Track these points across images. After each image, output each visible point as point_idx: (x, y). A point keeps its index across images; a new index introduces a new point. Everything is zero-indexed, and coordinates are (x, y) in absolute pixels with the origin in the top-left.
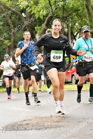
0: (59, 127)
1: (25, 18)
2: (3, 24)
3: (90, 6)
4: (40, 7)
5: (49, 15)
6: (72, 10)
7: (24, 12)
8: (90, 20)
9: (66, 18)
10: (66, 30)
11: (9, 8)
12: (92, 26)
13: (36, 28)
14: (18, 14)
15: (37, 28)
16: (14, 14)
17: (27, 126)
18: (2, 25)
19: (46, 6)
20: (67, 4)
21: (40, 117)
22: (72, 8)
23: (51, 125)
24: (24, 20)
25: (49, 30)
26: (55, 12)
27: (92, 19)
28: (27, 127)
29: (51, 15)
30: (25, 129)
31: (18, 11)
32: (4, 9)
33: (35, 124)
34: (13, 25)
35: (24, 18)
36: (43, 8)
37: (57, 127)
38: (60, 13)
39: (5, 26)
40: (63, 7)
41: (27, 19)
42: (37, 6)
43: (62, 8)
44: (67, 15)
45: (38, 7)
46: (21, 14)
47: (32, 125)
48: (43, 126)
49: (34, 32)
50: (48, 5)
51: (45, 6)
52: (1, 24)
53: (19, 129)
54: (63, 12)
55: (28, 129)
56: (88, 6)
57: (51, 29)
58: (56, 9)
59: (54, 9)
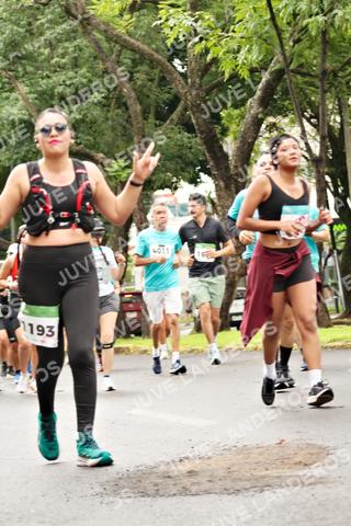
0: (309, 485)
1: (184, 75)
2: (104, 101)
4: (238, 35)
5: (272, 65)
7: (181, 55)
9: (335, 75)
10: (335, 121)
11: (125, 41)
13: (223, 114)
14: (159, 62)
15: (229, 115)
16: (141, 64)
17: (192, 480)
18: (99, 102)
19: (259, 30)
20: (337, 23)
21: (239, 445)
23: (278, 477)
24: (180, 86)
25: (271, 119)
26: (292, 55)
28: (193, 484)
29: (278, 66)
30: (185, 491)
31: (157, 51)
32: (105, 45)
33: (221, 473)
34: (140, 104)
35: (181, 78)
36: (249, 39)
38: (312, 56)
39: (109, 106)
40: (324, 33)
41: (189, 80)
42: (227, 32)
43: (319, 39)
44: (340, 65)
45: (230, 34)
46: (170, 60)
47: (211, 476)
48: (248, 480)
49: (218, 129)
50: (267, 28)
51: (256, 33)
52: (96, 100)
53: (161, 492)
54: (325, 53)
55: (194, 489)
57: (280, 117)
58: (297, 41)
59: (291, 44)
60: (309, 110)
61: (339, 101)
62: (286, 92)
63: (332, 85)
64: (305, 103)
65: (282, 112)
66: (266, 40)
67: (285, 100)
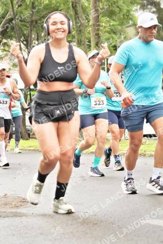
0: (19, 216)
3: (79, 6)
5: (7, 16)
6: (47, 9)
8: (79, 29)
9: (36, 22)
12: (81, 41)
22: (47, 5)
25: (4, 41)
26: (17, 12)
27: (81, 28)
29: (10, 17)
37: (16, 215)
40: (33, 3)
43: (30, 6)
44: (39, 18)
56: (76, 6)
57: (9, 40)
58: (20, 6)
59: (17, 7)
60: (23, 38)
61: (37, 34)
62: (13, 28)
63: (34, 27)
64: (21, 35)
65: (11, 37)
66: (5, 5)
67: (12, 32)
